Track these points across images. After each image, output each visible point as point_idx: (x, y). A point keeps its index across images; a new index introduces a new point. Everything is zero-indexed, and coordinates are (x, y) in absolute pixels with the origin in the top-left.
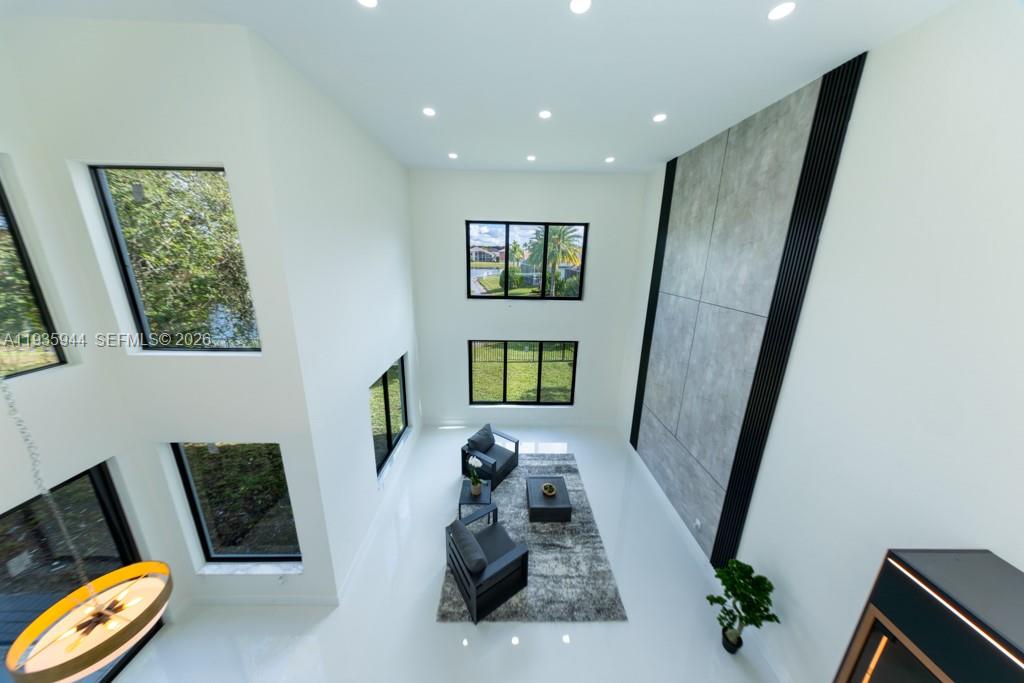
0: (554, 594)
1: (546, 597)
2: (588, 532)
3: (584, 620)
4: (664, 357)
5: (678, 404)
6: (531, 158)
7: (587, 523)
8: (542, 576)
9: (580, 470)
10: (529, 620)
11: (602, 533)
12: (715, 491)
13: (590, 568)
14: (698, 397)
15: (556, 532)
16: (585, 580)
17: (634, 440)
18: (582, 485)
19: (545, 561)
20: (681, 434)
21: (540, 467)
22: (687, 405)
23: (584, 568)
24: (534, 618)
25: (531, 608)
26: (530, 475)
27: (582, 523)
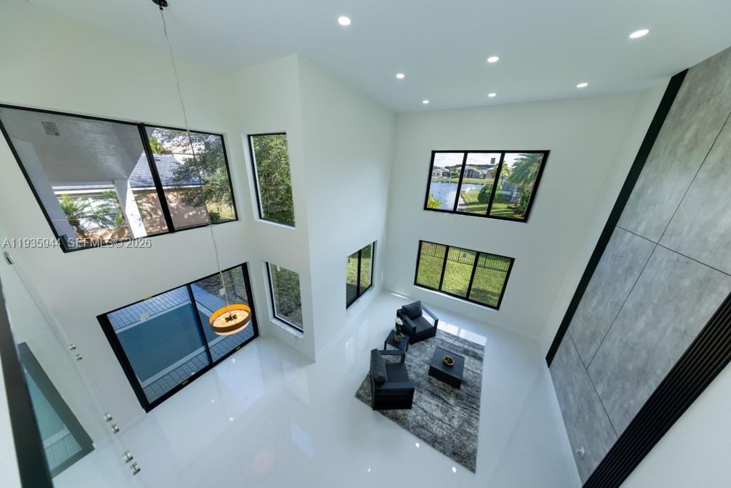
0: (427, 424)
1: (420, 422)
2: (471, 402)
3: (441, 451)
4: (599, 293)
5: (599, 341)
6: (492, 95)
7: (472, 397)
8: (423, 409)
9: (485, 359)
10: (404, 428)
11: (481, 409)
12: (608, 434)
13: (461, 426)
14: (621, 341)
15: (445, 390)
16: (453, 430)
17: (550, 358)
18: (481, 371)
19: (430, 403)
20: (592, 369)
21: (452, 344)
22: (607, 344)
23: (456, 423)
24: (408, 429)
25: (408, 422)
26: (442, 347)
27: (469, 395)
